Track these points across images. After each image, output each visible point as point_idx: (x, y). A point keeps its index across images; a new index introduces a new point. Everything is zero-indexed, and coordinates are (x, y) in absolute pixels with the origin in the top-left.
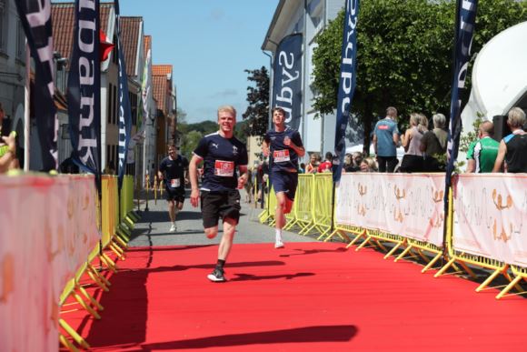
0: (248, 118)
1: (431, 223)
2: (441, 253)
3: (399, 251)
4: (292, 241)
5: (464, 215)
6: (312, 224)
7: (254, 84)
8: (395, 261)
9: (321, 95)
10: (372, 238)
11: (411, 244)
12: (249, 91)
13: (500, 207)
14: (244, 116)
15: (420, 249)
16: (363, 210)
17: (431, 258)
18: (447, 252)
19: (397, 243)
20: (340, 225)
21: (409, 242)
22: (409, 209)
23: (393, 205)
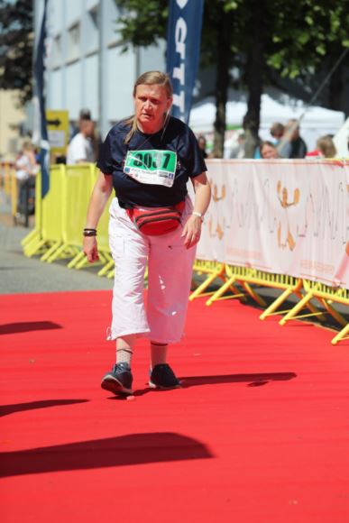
3: (287, 305)
4: (89, 289)
8: (282, 322)
9: (133, 14)
10: (237, 280)
11: (311, 292)
15: (326, 300)
16: (219, 230)
19: (283, 290)
21: (306, 286)
22: (306, 226)
23: (275, 219)
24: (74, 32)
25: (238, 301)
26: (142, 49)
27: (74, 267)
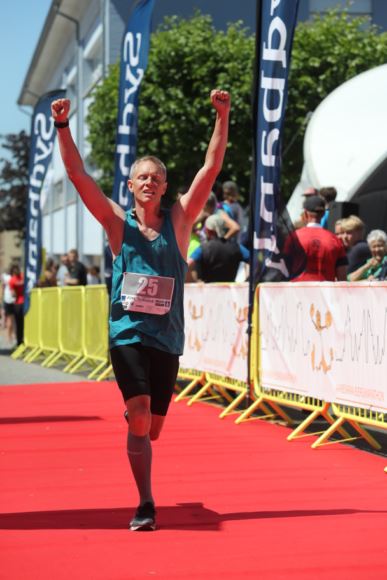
0: (1, 205)
1: (234, 351)
2: (243, 391)
5: (274, 340)
6: (82, 357)
8: (189, 403)
11: (210, 381)
12: (3, 165)
13: (319, 328)
18: (253, 389)
19: (191, 381)
21: (208, 377)
22: (208, 333)
23: (187, 328)
24: (59, 187)
27: (45, 366)
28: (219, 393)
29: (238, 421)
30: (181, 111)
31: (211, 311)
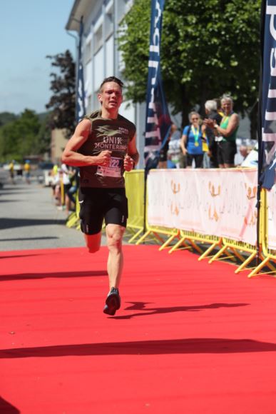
0: (52, 109)
1: (246, 221)
2: (254, 252)
3: (214, 252)
7: (57, 70)
8: (210, 262)
10: (186, 239)
11: (227, 245)
12: (53, 79)
14: (48, 106)
15: (238, 250)
16: (176, 210)
17: (246, 257)
18: (262, 251)
19: (211, 244)
20: (153, 227)
21: (224, 242)
22: (224, 207)
23: (207, 203)
25: (187, 252)
26: (138, 104)
28: (233, 254)
29: (250, 276)
30: (197, 34)
31: (227, 190)
